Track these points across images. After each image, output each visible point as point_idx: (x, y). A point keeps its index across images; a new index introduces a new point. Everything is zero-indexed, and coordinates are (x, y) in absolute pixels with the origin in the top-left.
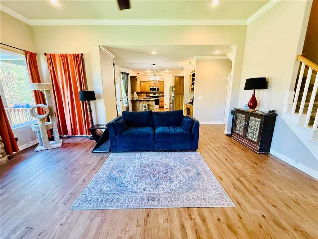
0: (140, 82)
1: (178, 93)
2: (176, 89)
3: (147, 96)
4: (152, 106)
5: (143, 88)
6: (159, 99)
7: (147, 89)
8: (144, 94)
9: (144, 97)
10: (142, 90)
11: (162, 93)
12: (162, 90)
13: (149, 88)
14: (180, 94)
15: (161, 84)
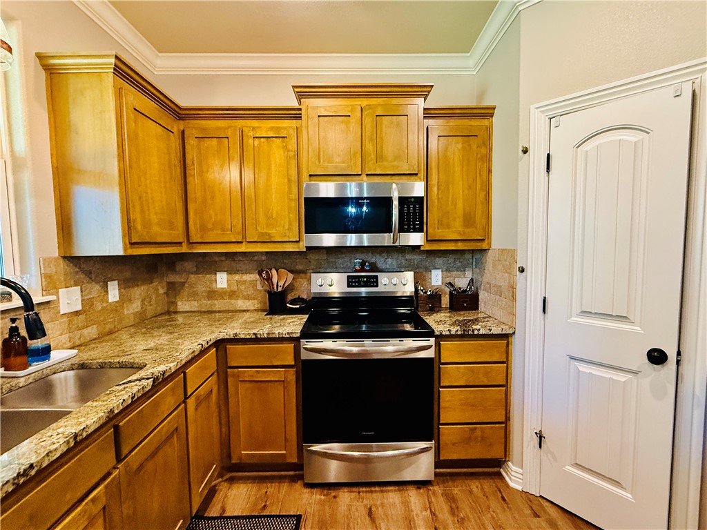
6: (438, 346)
7: (269, 217)
8: (237, 277)
9: (241, 304)
10: (203, 228)
11: (451, 259)
12: (468, 220)
13: (290, 191)
15: (455, 153)
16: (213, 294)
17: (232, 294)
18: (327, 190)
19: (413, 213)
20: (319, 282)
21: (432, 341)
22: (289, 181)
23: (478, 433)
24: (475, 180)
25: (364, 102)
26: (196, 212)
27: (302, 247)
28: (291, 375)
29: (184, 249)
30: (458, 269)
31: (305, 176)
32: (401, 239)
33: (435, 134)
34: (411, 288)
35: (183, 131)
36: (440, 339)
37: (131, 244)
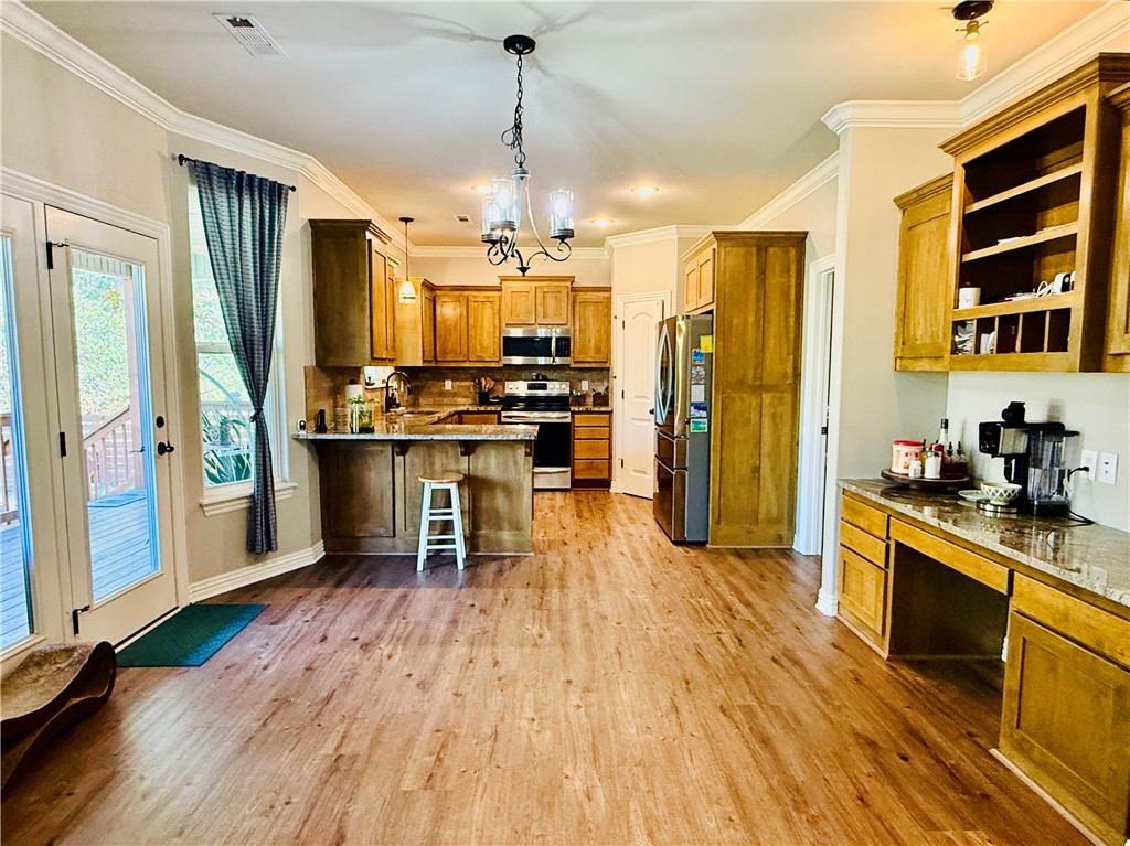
0: (429, 287)
1: (742, 382)
2: (723, 338)
3: (484, 398)
4: (508, 489)
5: (454, 337)
6: (573, 417)
7: (482, 347)
8: (458, 383)
9: (460, 400)
10: (444, 353)
11: (594, 374)
12: (598, 350)
13: (494, 333)
14: (758, 383)
15: (590, 311)
16: (443, 394)
17: (454, 394)
18: (517, 333)
19: (564, 346)
20: (510, 387)
21: (569, 414)
22: (494, 327)
23: (594, 465)
24: (601, 327)
25: (537, 284)
26: (440, 343)
27: (500, 364)
29: (433, 365)
30: (599, 380)
31: (503, 324)
32: (558, 361)
33: (578, 301)
34: (568, 391)
35: (434, 298)
36: (574, 413)
37: (424, 361)
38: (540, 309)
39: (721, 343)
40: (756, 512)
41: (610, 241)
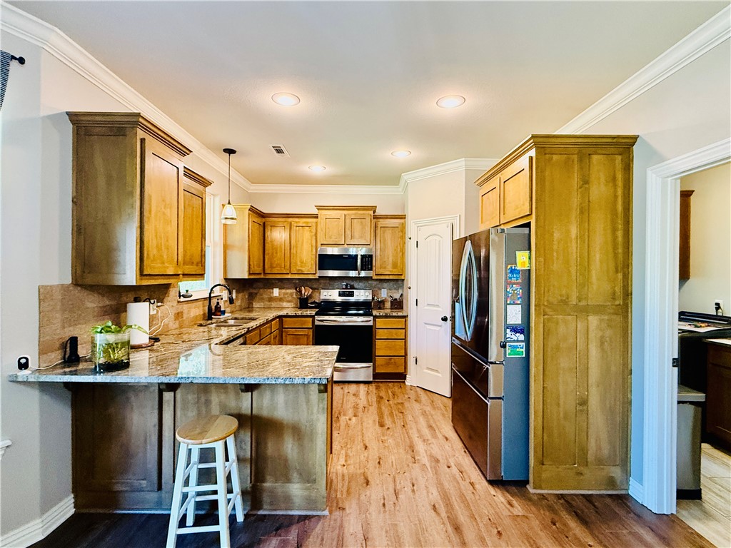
0: (259, 214)
2: (543, 254)
3: (303, 303)
5: (280, 254)
6: (374, 320)
7: (302, 262)
8: (284, 291)
9: (285, 304)
10: (272, 267)
11: (391, 284)
12: (395, 266)
13: (312, 251)
14: (583, 303)
15: (388, 234)
16: (271, 299)
17: (280, 300)
19: (367, 262)
20: (325, 294)
21: (371, 318)
22: (312, 246)
23: (393, 361)
24: (397, 247)
25: (346, 212)
26: (268, 259)
27: (316, 276)
28: (310, 332)
29: (262, 276)
30: (395, 289)
31: (319, 245)
32: (363, 274)
33: (379, 226)
34: (370, 298)
35: (264, 223)
36: (375, 317)
37: (250, 274)
38: (348, 232)
39: (542, 259)
40: (584, 451)
41: (405, 176)
